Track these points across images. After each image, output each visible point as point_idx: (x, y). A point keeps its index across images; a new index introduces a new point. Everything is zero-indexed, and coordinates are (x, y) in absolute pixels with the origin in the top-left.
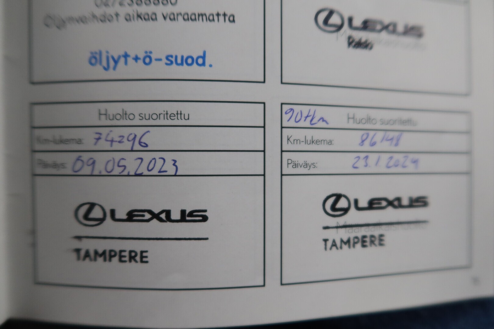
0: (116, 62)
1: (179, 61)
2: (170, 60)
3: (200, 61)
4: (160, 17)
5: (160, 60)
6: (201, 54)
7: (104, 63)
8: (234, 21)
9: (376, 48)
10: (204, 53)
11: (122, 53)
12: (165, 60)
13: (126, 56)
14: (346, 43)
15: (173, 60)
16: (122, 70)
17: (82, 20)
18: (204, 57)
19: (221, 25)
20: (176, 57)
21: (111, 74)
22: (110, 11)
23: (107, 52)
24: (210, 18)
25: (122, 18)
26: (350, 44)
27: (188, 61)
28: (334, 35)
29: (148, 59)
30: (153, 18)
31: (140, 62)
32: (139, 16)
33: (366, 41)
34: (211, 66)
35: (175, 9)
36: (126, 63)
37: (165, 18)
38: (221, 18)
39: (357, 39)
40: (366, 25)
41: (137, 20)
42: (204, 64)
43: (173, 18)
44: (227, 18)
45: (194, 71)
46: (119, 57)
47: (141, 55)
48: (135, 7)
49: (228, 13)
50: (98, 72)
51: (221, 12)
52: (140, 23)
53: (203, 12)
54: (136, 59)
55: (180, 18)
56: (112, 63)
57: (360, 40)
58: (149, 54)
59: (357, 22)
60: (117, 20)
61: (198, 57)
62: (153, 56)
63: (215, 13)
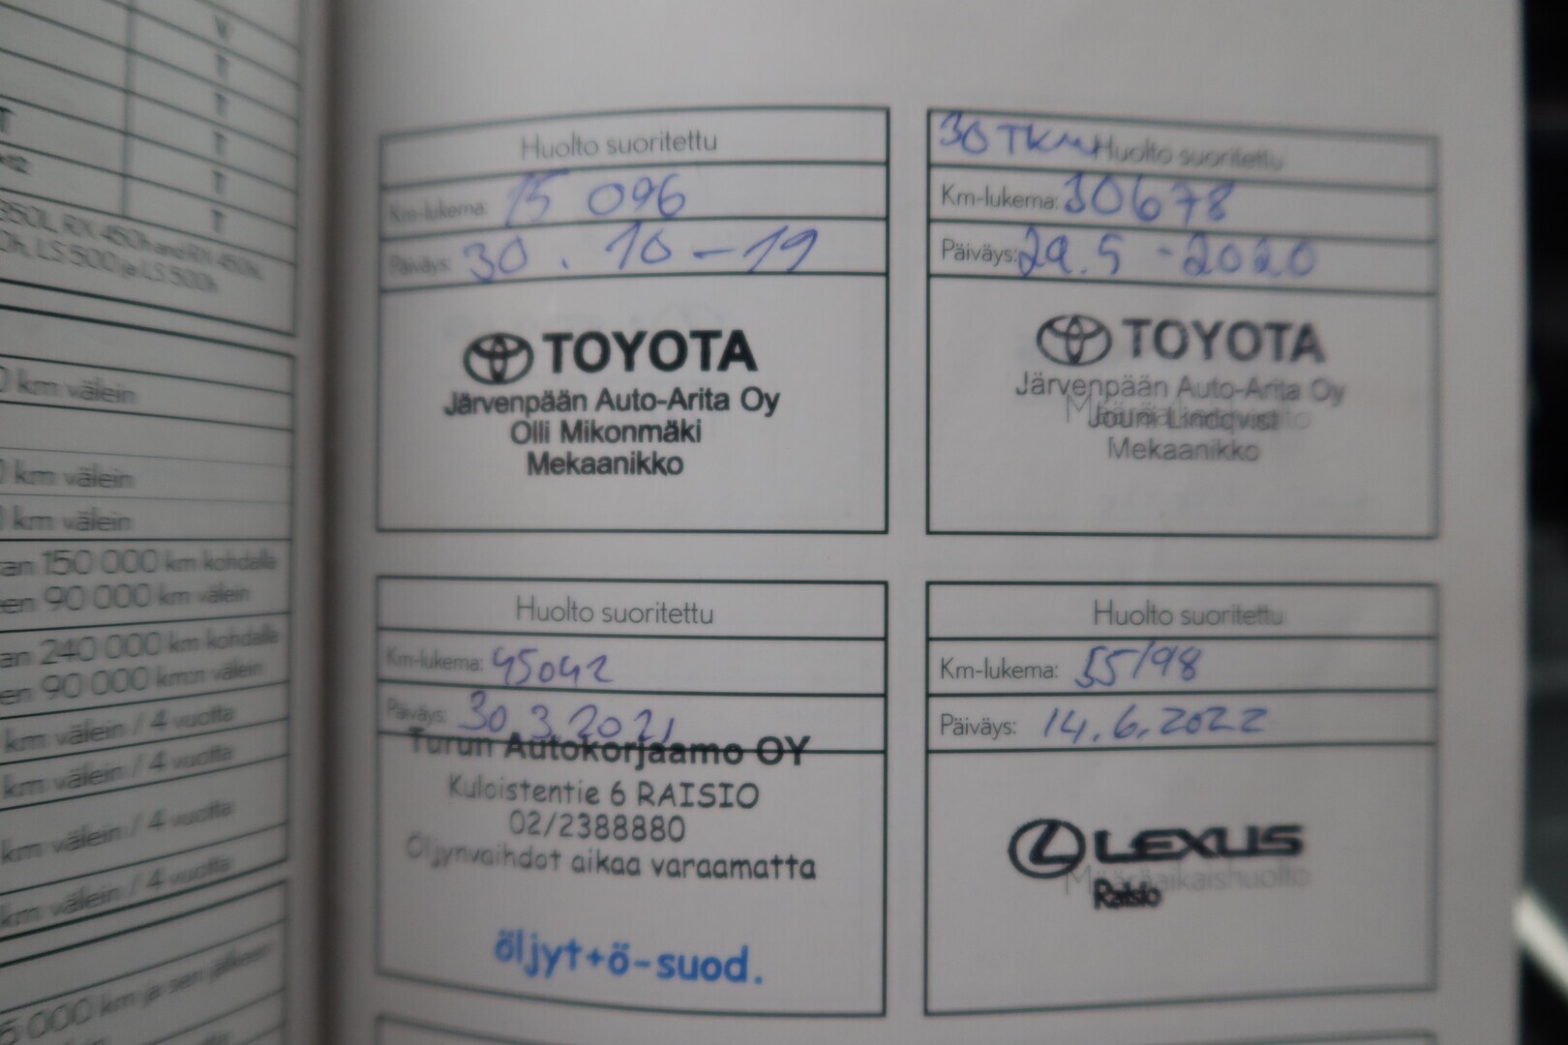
0: (553, 960)
1: (688, 968)
2: (669, 967)
3: (735, 969)
4: (647, 869)
5: (644, 964)
6: (737, 953)
7: (527, 957)
8: (811, 875)
9: (1170, 899)
10: (745, 951)
11: (565, 941)
12: (655, 967)
13: (573, 949)
14: (1088, 899)
15: (675, 965)
16: (565, 980)
17: (481, 856)
18: (742, 960)
19: (784, 886)
20: (681, 960)
21: (539, 985)
22: (544, 845)
23: (534, 936)
24: (759, 871)
25: (565, 863)
26: (1099, 898)
27: (706, 969)
28: (1058, 883)
29: (619, 961)
30: (628, 868)
31: (603, 966)
32: (602, 863)
33: (1143, 885)
34: (759, 980)
35: (681, 851)
36: (573, 964)
37: (658, 870)
38: (784, 869)
39: (1118, 886)
40: (1144, 847)
41: (598, 871)
42: (742, 977)
43: (674, 870)
44: (797, 868)
45: (720, 993)
46: (559, 951)
47: (606, 951)
48: (593, 842)
49: (801, 857)
50: (511, 975)
51: (784, 856)
52: (604, 879)
53: (742, 857)
54: (595, 958)
55: (691, 871)
56: (543, 963)
57: (1127, 885)
58: (620, 950)
59: (1119, 844)
60: (556, 867)
61: (731, 962)
62: (633, 955)
63: (769, 857)
